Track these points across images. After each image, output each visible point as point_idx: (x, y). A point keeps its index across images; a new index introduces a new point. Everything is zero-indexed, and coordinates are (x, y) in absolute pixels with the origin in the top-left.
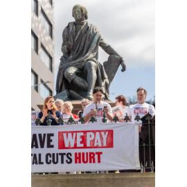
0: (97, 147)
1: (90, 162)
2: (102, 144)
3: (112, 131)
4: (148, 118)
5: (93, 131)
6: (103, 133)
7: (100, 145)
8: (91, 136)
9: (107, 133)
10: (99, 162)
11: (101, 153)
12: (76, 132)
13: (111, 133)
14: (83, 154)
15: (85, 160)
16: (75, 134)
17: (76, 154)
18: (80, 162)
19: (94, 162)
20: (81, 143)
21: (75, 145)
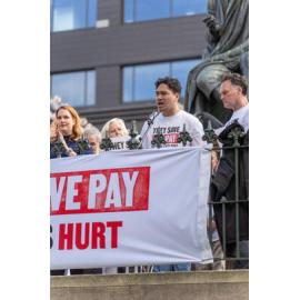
0: (112, 209)
1: (94, 246)
2: (123, 200)
3: (148, 168)
4: (234, 134)
5: (104, 172)
6: (126, 175)
7: (118, 204)
8: (98, 183)
9: (136, 174)
10: (114, 245)
11: (120, 224)
12: (67, 175)
13: (144, 174)
14: (79, 226)
15: (83, 242)
17: (62, 227)
18: (70, 247)
19: (103, 246)
20: (76, 199)
21: (63, 204)
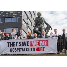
0: (43, 46)
2: (45, 44)
7: (44, 45)
8: (41, 42)
9: (46, 41)
10: (44, 50)
11: (44, 48)
13: (48, 41)
14: (39, 48)
15: (39, 50)
16: (36, 42)
17: (36, 48)
18: (37, 51)
19: (42, 51)
20: (38, 44)
21: (36, 45)
